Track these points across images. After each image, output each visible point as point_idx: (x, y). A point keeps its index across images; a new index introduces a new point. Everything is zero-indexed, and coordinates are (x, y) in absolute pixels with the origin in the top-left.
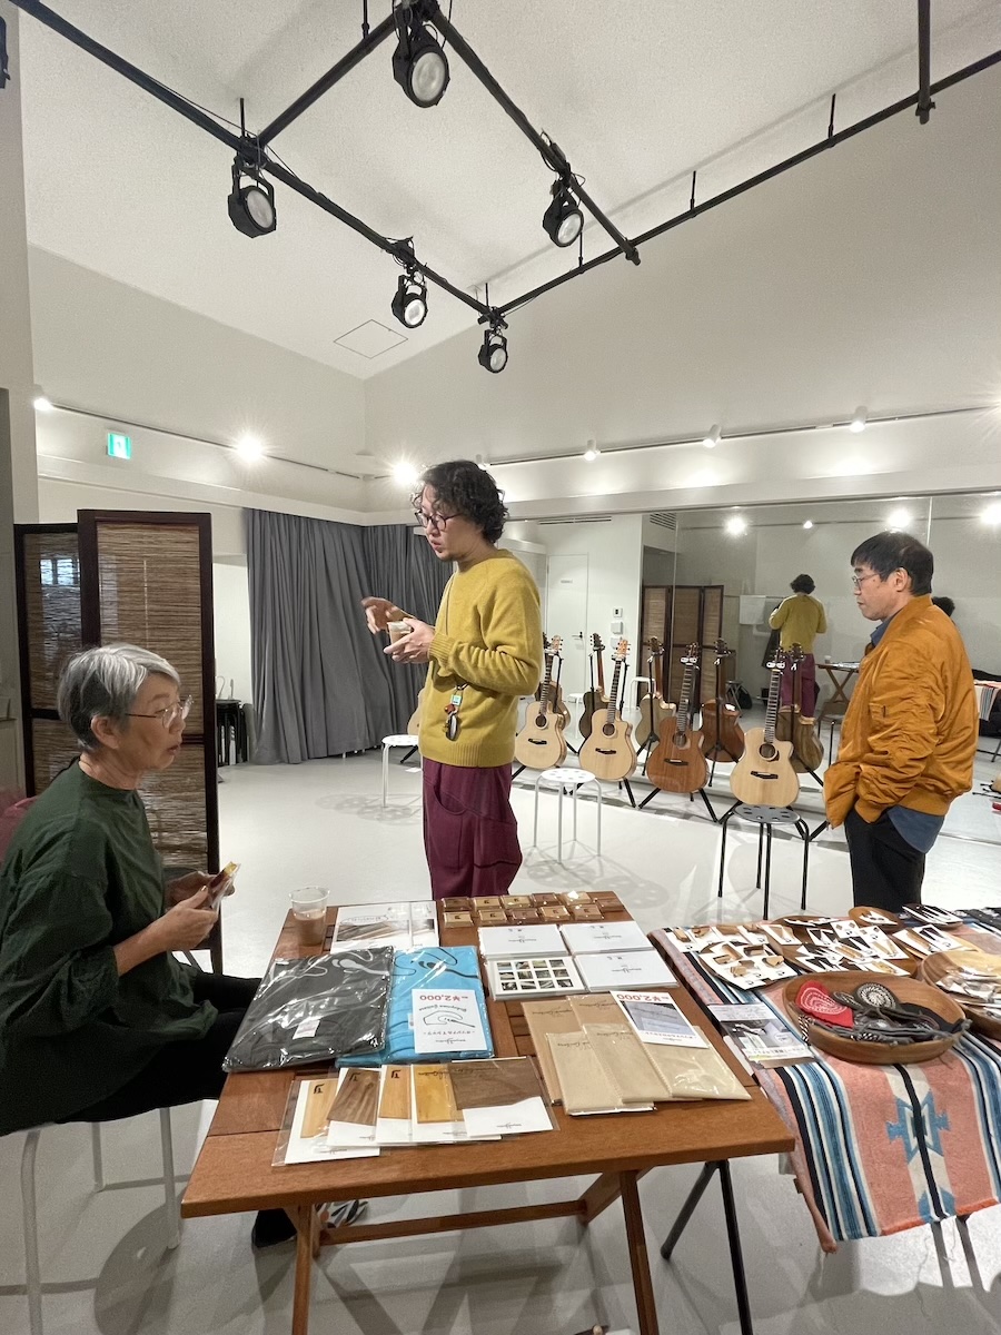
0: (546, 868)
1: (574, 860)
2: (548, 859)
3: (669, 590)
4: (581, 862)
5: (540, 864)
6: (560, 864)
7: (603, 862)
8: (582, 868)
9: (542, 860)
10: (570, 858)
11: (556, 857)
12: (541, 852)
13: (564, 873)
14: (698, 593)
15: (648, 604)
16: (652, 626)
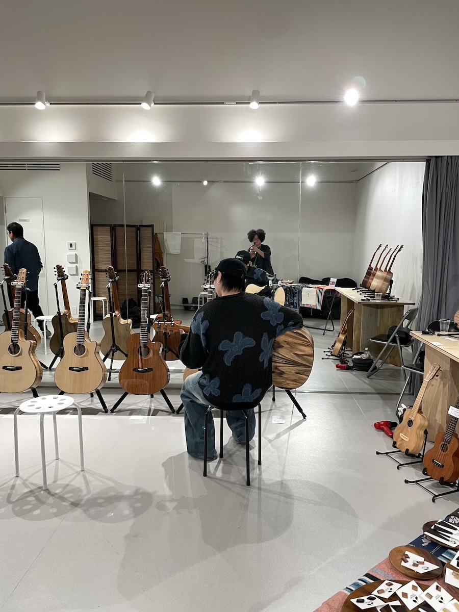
0: (31, 499)
1: (59, 482)
2: (33, 488)
3: (113, 228)
4: (66, 483)
5: (24, 497)
6: (47, 490)
7: (87, 475)
8: (68, 488)
9: (26, 490)
10: (55, 482)
11: (41, 484)
12: (25, 483)
13: (51, 500)
14: (135, 230)
15: (97, 238)
16: (102, 256)
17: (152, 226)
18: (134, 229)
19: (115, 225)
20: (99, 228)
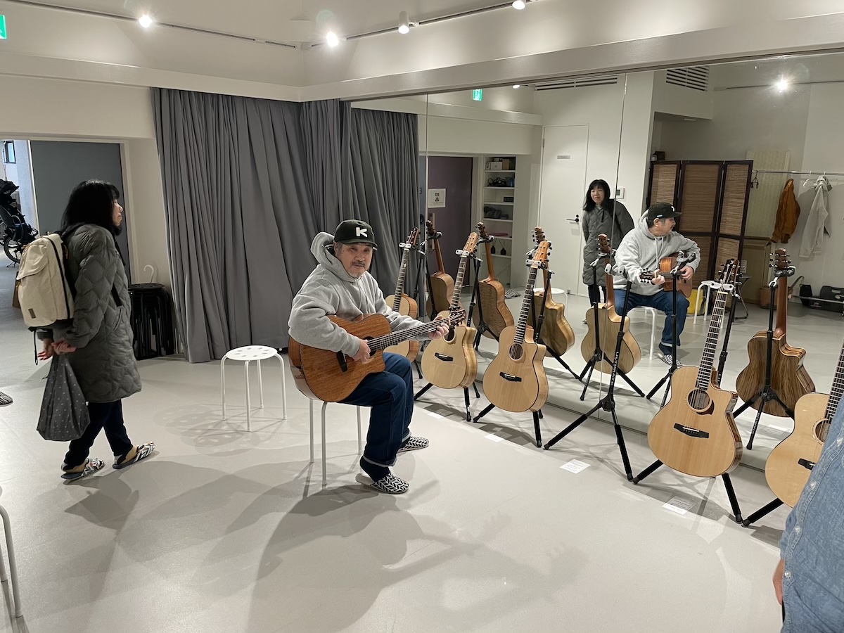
3: (681, 167)
14: (717, 170)
15: (656, 183)
17: (750, 164)
18: (716, 168)
19: (686, 162)
20: (663, 167)
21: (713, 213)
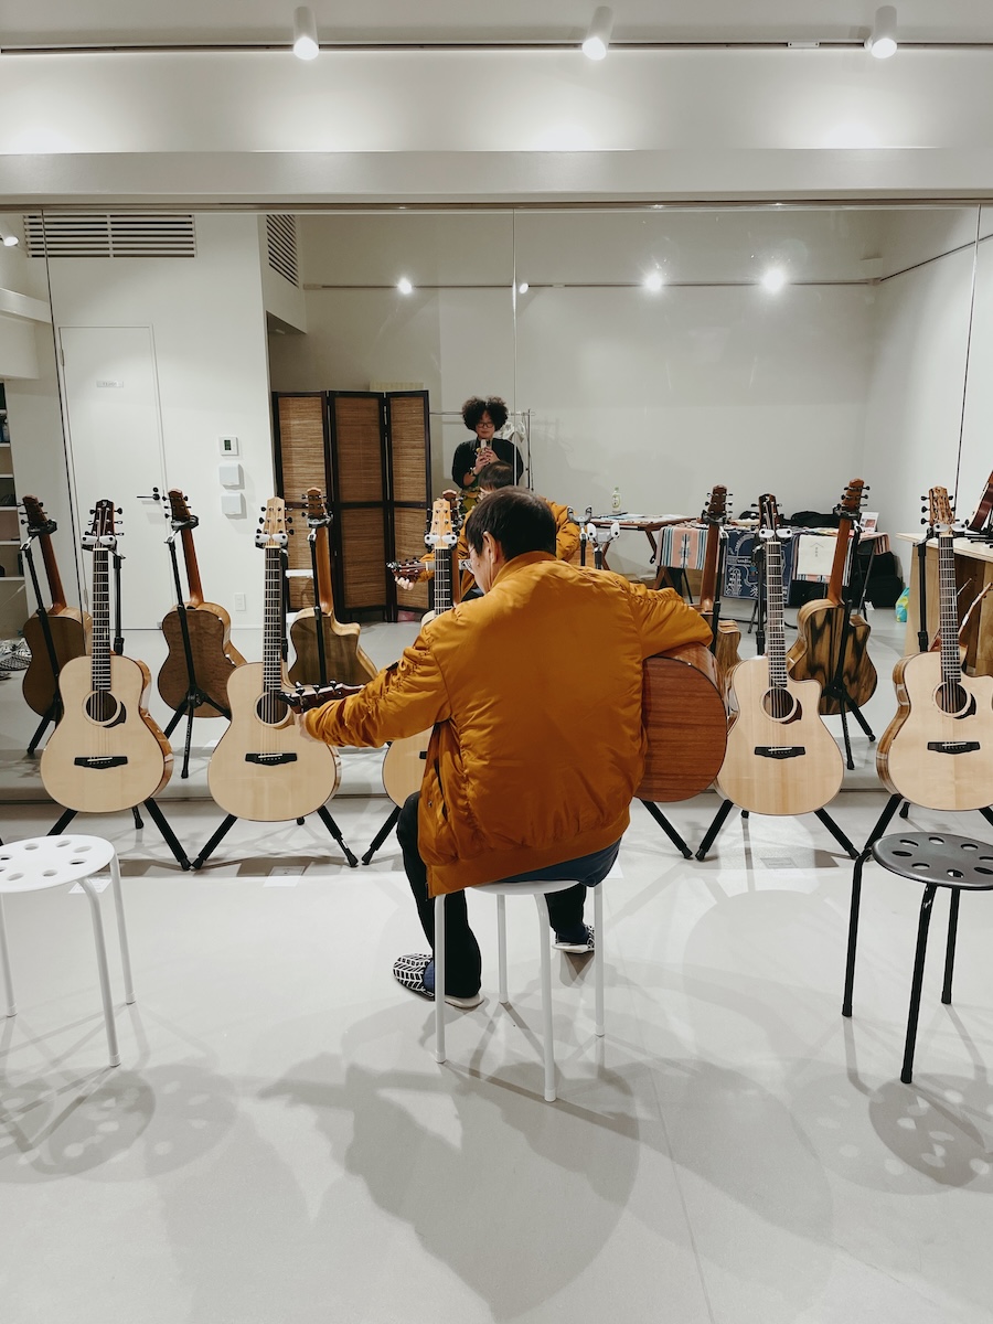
3: (328, 400)
14: (377, 407)
15: (288, 426)
16: (300, 470)
17: (424, 395)
18: (374, 403)
19: (334, 394)
20: (294, 403)
21: (380, 471)
